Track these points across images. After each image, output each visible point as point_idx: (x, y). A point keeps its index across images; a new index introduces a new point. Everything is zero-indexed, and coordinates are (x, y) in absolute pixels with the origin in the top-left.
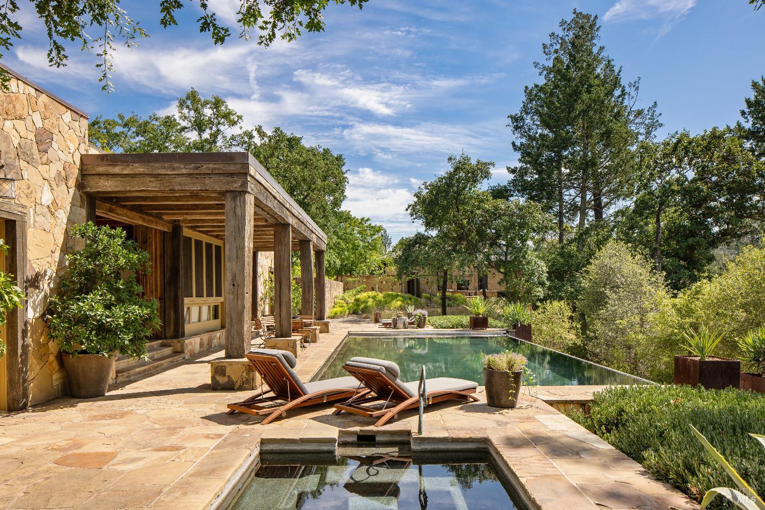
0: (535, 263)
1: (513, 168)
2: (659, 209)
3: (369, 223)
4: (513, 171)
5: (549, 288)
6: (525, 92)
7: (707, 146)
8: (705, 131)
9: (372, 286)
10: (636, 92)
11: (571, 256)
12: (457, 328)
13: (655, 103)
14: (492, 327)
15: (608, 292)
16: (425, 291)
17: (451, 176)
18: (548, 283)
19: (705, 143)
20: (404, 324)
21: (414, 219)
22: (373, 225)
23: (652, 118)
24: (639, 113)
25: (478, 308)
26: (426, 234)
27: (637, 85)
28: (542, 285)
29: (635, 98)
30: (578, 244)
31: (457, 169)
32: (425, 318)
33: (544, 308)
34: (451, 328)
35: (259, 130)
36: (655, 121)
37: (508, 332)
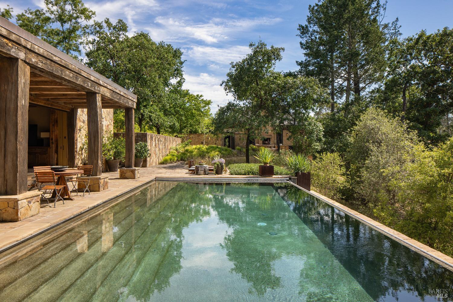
0: (315, 124)
1: (300, 62)
2: (405, 86)
3: (202, 98)
4: (300, 64)
5: (325, 144)
6: (309, 9)
7: (440, 41)
8: (439, 30)
9: (202, 141)
10: (384, 11)
11: (339, 120)
12: (249, 174)
13: (397, 18)
14: (277, 174)
15: (371, 146)
16: (238, 145)
17: (251, 58)
18: (324, 139)
19: (438, 39)
20: (205, 171)
21: (227, 92)
22: (205, 99)
23: (395, 29)
24: (386, 26)
25: (265, 159)
26: (235, 102)
27: (385, 7)
28: (320, 141)
29: (383, 15)
30: (345, 112)
31: (256, 52)
32: (222, 167)
33: (321, 158)
34: (243, 175)
35: (107, 22)
36: (397, 31)
37: (290, 179)
